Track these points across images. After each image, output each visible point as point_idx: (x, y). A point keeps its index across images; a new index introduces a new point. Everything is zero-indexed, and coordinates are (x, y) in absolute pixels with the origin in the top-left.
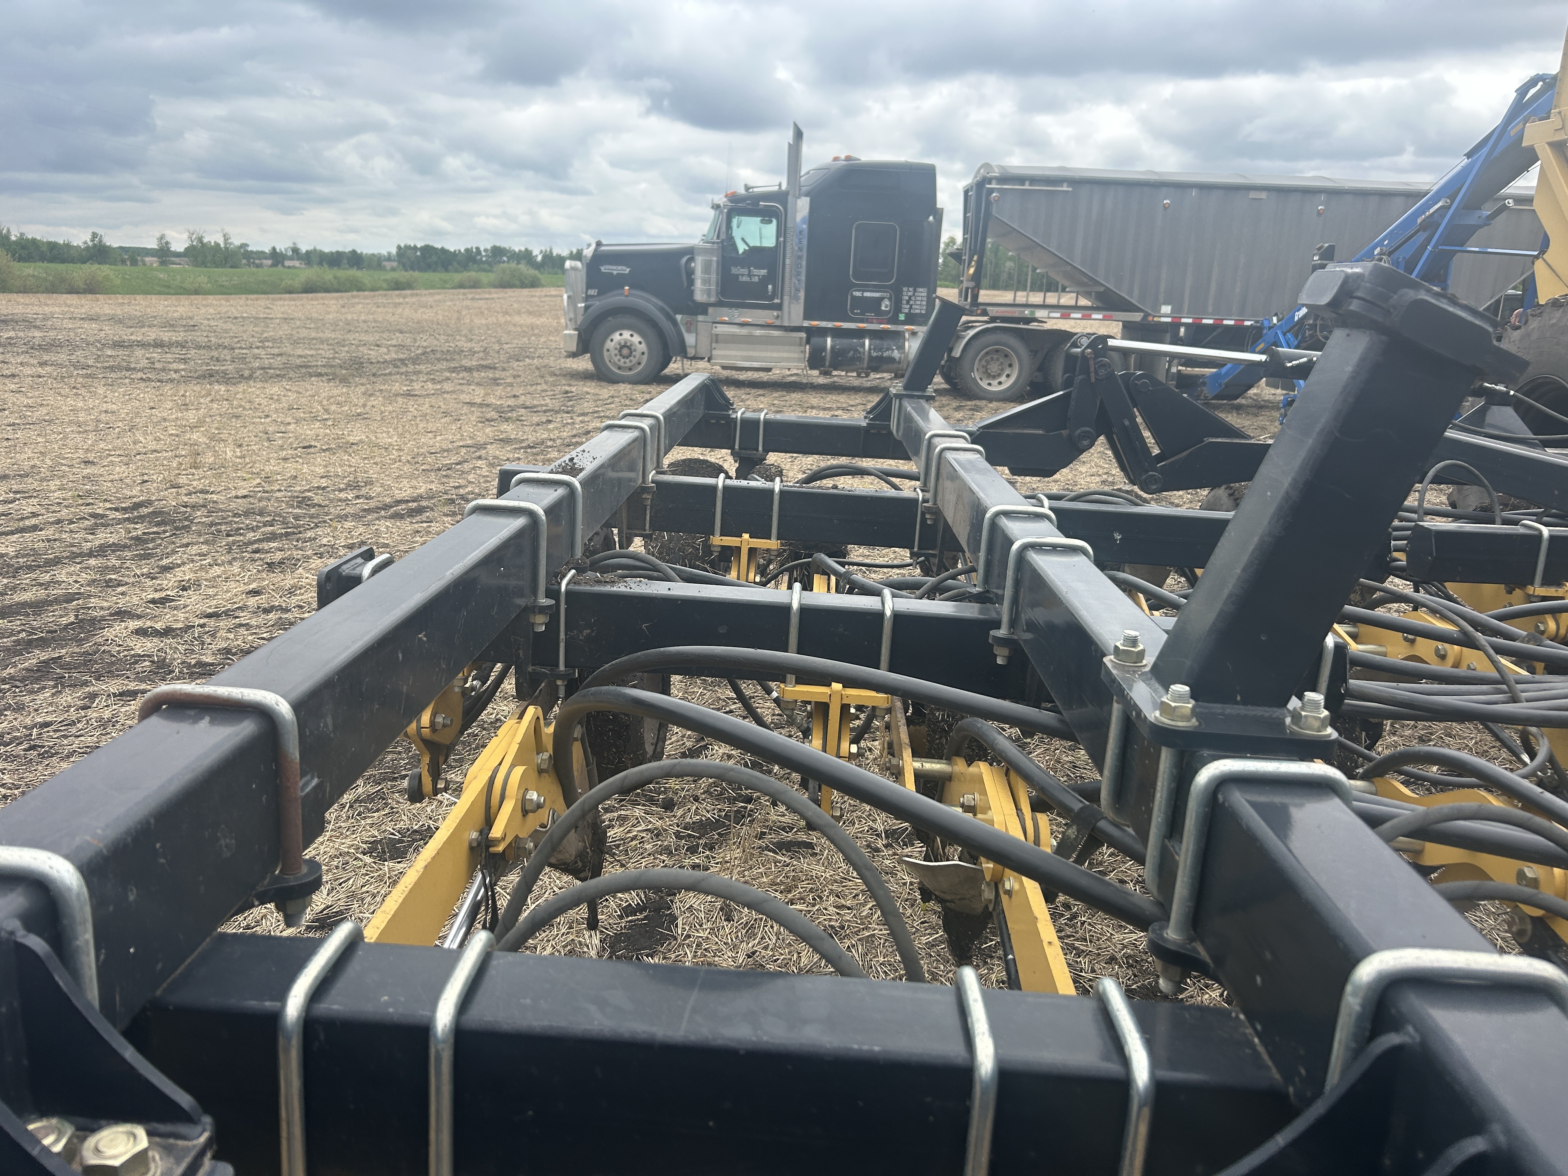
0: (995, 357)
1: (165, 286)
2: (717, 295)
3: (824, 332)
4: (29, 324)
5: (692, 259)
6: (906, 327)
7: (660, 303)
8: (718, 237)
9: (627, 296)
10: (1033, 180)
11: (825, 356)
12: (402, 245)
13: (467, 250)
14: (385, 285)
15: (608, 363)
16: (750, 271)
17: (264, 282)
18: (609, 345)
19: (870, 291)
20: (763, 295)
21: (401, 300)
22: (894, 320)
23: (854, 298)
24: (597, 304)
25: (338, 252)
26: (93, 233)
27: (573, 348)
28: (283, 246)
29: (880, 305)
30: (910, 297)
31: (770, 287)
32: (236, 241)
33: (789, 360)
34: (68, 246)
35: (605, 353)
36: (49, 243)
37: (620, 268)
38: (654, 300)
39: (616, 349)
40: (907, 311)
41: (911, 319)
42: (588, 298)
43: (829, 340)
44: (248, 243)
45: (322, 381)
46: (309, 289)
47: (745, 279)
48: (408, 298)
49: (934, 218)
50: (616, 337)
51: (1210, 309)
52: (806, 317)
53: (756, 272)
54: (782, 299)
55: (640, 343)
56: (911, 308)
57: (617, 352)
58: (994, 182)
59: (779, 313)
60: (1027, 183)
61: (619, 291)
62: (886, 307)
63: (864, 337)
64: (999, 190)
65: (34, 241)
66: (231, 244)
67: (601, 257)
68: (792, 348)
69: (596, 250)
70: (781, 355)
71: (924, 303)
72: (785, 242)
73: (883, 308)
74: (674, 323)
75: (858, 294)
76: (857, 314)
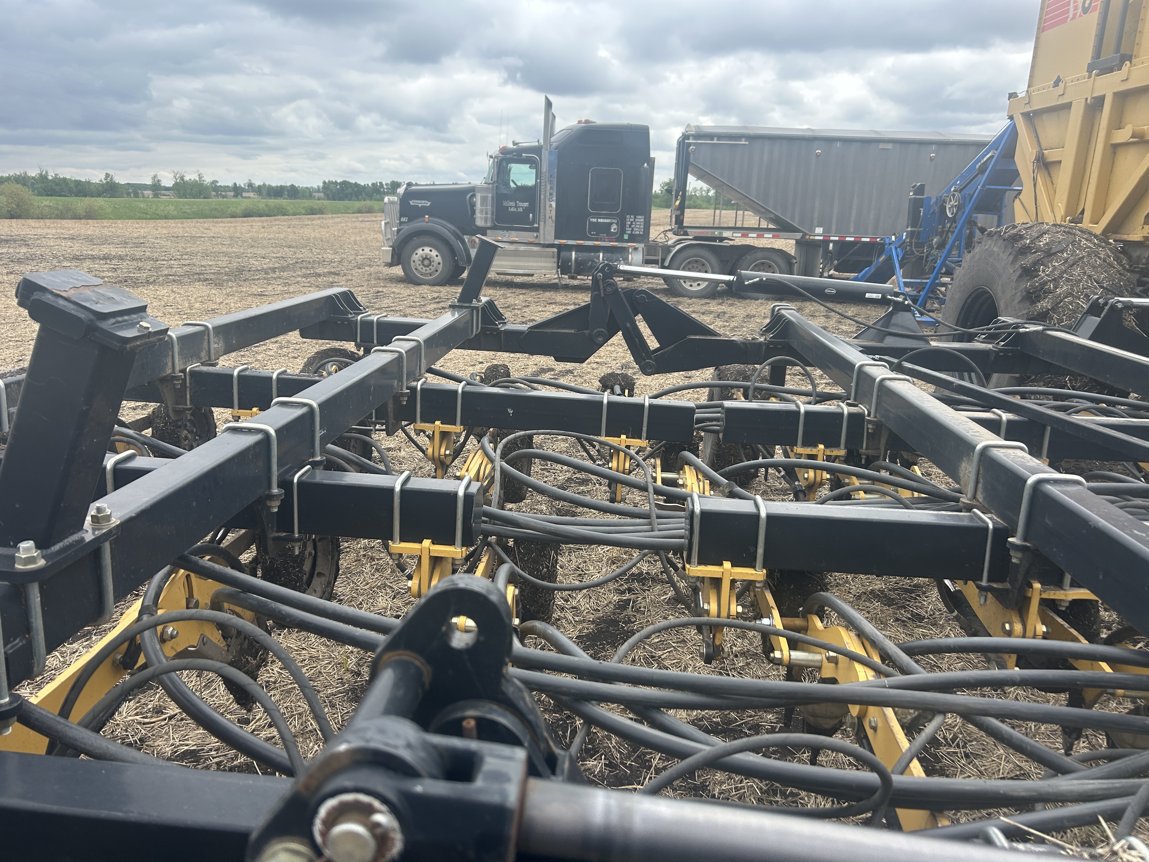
0: (695, 265)
1: (143, 213)
2: (492, 221)
3: (570, 248)
4: (24, 242)
5: (474, 196)
6: (629, 244)
7: (453, 228)
8: (492, 180)
9: (427, 222)
10: (720, 137)
11: (571, 265)
12: (327, 181)
13: (373, 184)
14: (303, 211)
15: (415, 271)
16: (516, 204)
17: (216, 209)
18: (415, 257)
19: (603, 218)
20: (526, 221)
21: (309, 223)
22: (620, 239)
23: (591, 223)
24: (406, 227)
25: (281, 186)
26: (107, 174)
27: (389, 260)
28: (242, 182)
29: (610, 229)
30: (632, 222)
31: (531, 215)
32: (208, 179)
33: (545, 268)
34: (89, 183)
35: (412, 263)
36: (76, 181)
37: (423, 202)
38: (449, 225)
39: (419, 260)
40: (629, 232)
41: (633, 238)
42: (401, 223)
43: (574, 253)
44: (217, 180)
45: (203, 285)
46: (248, 214)
47: (512, 209)
48: (317, 220)
49: (647, 165)
50: (420, 251)
51: (852, 230)
52: (556, 238)
53: (521, 204)
54: (539, 224)
55: (437, 256)
56: (632, 230)
57: (420, 262)
58: (691, 138)
59: (538, 234)
60: (715, 139)
61: (422, 219)
62: (615, 229)
63: (599, 252)
64: (695, 144)
65: (65, 179)
66: (203, 181)
67: (411, 194)
68: (548, 259)
69: (406, 189)
70: (540, 264)
71: (642, 227)
72: (540, 182)
73: (612, 231)
74: (463, 242)
75: (594, 220)
76: (593, 235)
